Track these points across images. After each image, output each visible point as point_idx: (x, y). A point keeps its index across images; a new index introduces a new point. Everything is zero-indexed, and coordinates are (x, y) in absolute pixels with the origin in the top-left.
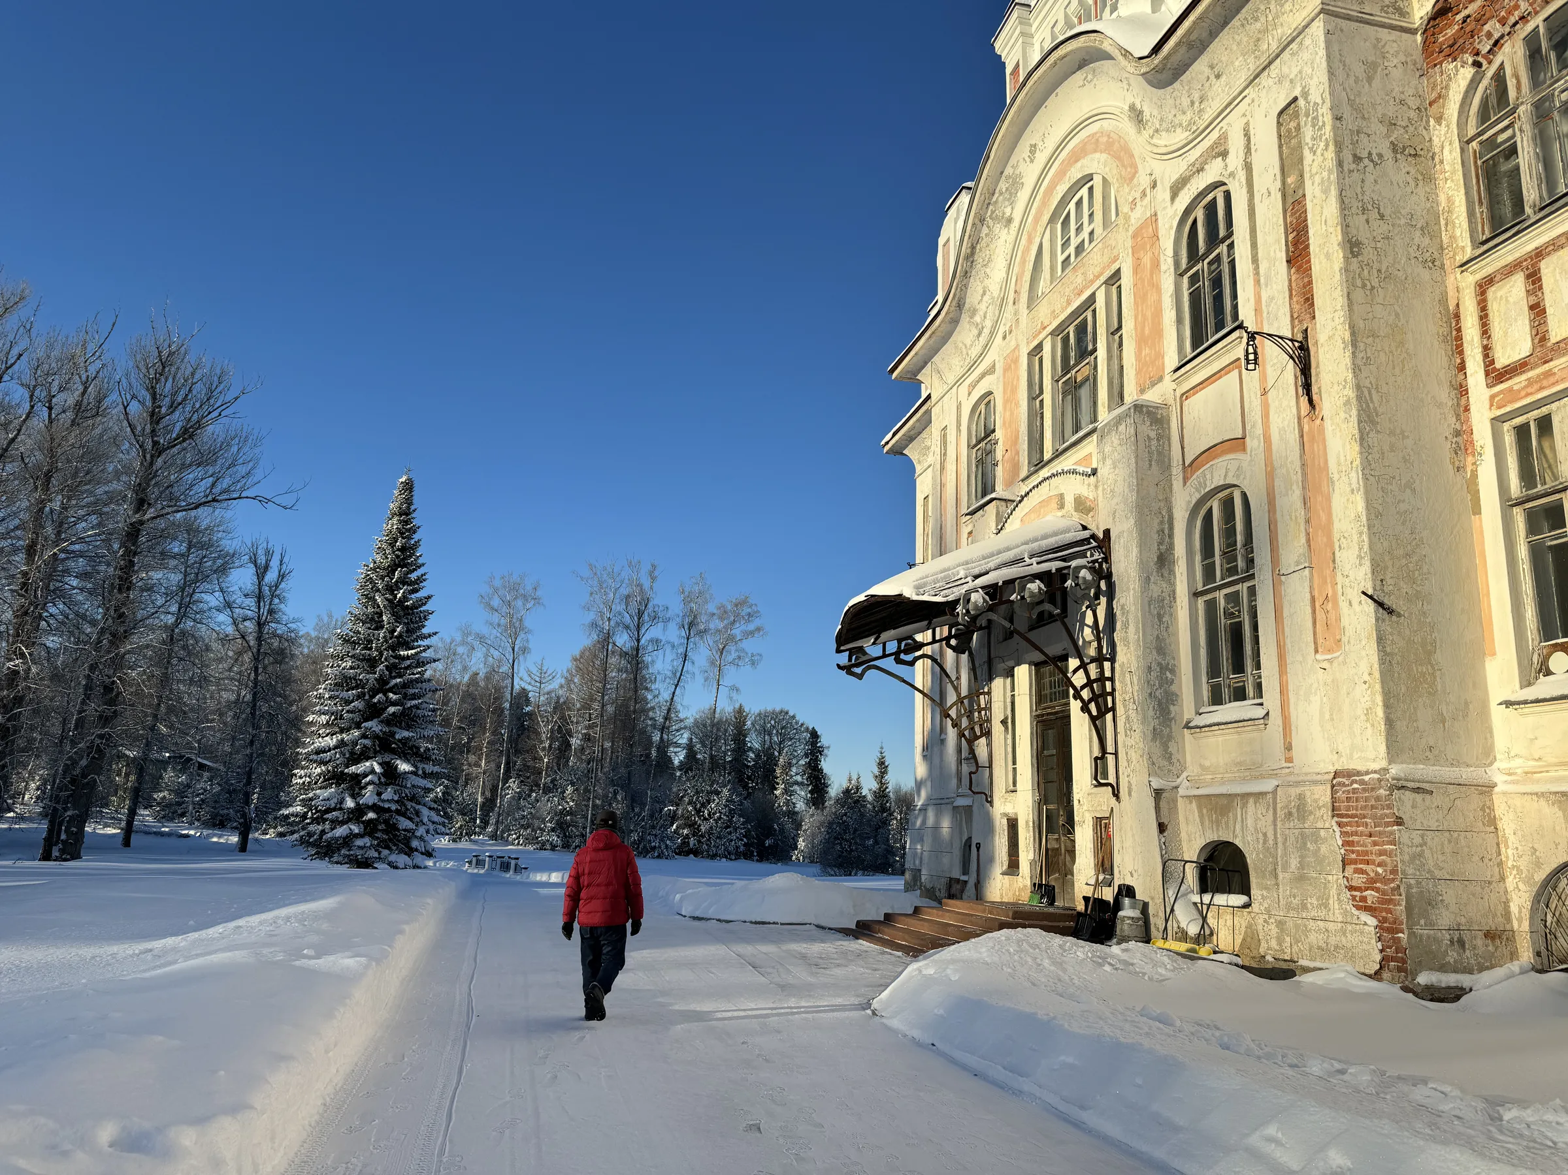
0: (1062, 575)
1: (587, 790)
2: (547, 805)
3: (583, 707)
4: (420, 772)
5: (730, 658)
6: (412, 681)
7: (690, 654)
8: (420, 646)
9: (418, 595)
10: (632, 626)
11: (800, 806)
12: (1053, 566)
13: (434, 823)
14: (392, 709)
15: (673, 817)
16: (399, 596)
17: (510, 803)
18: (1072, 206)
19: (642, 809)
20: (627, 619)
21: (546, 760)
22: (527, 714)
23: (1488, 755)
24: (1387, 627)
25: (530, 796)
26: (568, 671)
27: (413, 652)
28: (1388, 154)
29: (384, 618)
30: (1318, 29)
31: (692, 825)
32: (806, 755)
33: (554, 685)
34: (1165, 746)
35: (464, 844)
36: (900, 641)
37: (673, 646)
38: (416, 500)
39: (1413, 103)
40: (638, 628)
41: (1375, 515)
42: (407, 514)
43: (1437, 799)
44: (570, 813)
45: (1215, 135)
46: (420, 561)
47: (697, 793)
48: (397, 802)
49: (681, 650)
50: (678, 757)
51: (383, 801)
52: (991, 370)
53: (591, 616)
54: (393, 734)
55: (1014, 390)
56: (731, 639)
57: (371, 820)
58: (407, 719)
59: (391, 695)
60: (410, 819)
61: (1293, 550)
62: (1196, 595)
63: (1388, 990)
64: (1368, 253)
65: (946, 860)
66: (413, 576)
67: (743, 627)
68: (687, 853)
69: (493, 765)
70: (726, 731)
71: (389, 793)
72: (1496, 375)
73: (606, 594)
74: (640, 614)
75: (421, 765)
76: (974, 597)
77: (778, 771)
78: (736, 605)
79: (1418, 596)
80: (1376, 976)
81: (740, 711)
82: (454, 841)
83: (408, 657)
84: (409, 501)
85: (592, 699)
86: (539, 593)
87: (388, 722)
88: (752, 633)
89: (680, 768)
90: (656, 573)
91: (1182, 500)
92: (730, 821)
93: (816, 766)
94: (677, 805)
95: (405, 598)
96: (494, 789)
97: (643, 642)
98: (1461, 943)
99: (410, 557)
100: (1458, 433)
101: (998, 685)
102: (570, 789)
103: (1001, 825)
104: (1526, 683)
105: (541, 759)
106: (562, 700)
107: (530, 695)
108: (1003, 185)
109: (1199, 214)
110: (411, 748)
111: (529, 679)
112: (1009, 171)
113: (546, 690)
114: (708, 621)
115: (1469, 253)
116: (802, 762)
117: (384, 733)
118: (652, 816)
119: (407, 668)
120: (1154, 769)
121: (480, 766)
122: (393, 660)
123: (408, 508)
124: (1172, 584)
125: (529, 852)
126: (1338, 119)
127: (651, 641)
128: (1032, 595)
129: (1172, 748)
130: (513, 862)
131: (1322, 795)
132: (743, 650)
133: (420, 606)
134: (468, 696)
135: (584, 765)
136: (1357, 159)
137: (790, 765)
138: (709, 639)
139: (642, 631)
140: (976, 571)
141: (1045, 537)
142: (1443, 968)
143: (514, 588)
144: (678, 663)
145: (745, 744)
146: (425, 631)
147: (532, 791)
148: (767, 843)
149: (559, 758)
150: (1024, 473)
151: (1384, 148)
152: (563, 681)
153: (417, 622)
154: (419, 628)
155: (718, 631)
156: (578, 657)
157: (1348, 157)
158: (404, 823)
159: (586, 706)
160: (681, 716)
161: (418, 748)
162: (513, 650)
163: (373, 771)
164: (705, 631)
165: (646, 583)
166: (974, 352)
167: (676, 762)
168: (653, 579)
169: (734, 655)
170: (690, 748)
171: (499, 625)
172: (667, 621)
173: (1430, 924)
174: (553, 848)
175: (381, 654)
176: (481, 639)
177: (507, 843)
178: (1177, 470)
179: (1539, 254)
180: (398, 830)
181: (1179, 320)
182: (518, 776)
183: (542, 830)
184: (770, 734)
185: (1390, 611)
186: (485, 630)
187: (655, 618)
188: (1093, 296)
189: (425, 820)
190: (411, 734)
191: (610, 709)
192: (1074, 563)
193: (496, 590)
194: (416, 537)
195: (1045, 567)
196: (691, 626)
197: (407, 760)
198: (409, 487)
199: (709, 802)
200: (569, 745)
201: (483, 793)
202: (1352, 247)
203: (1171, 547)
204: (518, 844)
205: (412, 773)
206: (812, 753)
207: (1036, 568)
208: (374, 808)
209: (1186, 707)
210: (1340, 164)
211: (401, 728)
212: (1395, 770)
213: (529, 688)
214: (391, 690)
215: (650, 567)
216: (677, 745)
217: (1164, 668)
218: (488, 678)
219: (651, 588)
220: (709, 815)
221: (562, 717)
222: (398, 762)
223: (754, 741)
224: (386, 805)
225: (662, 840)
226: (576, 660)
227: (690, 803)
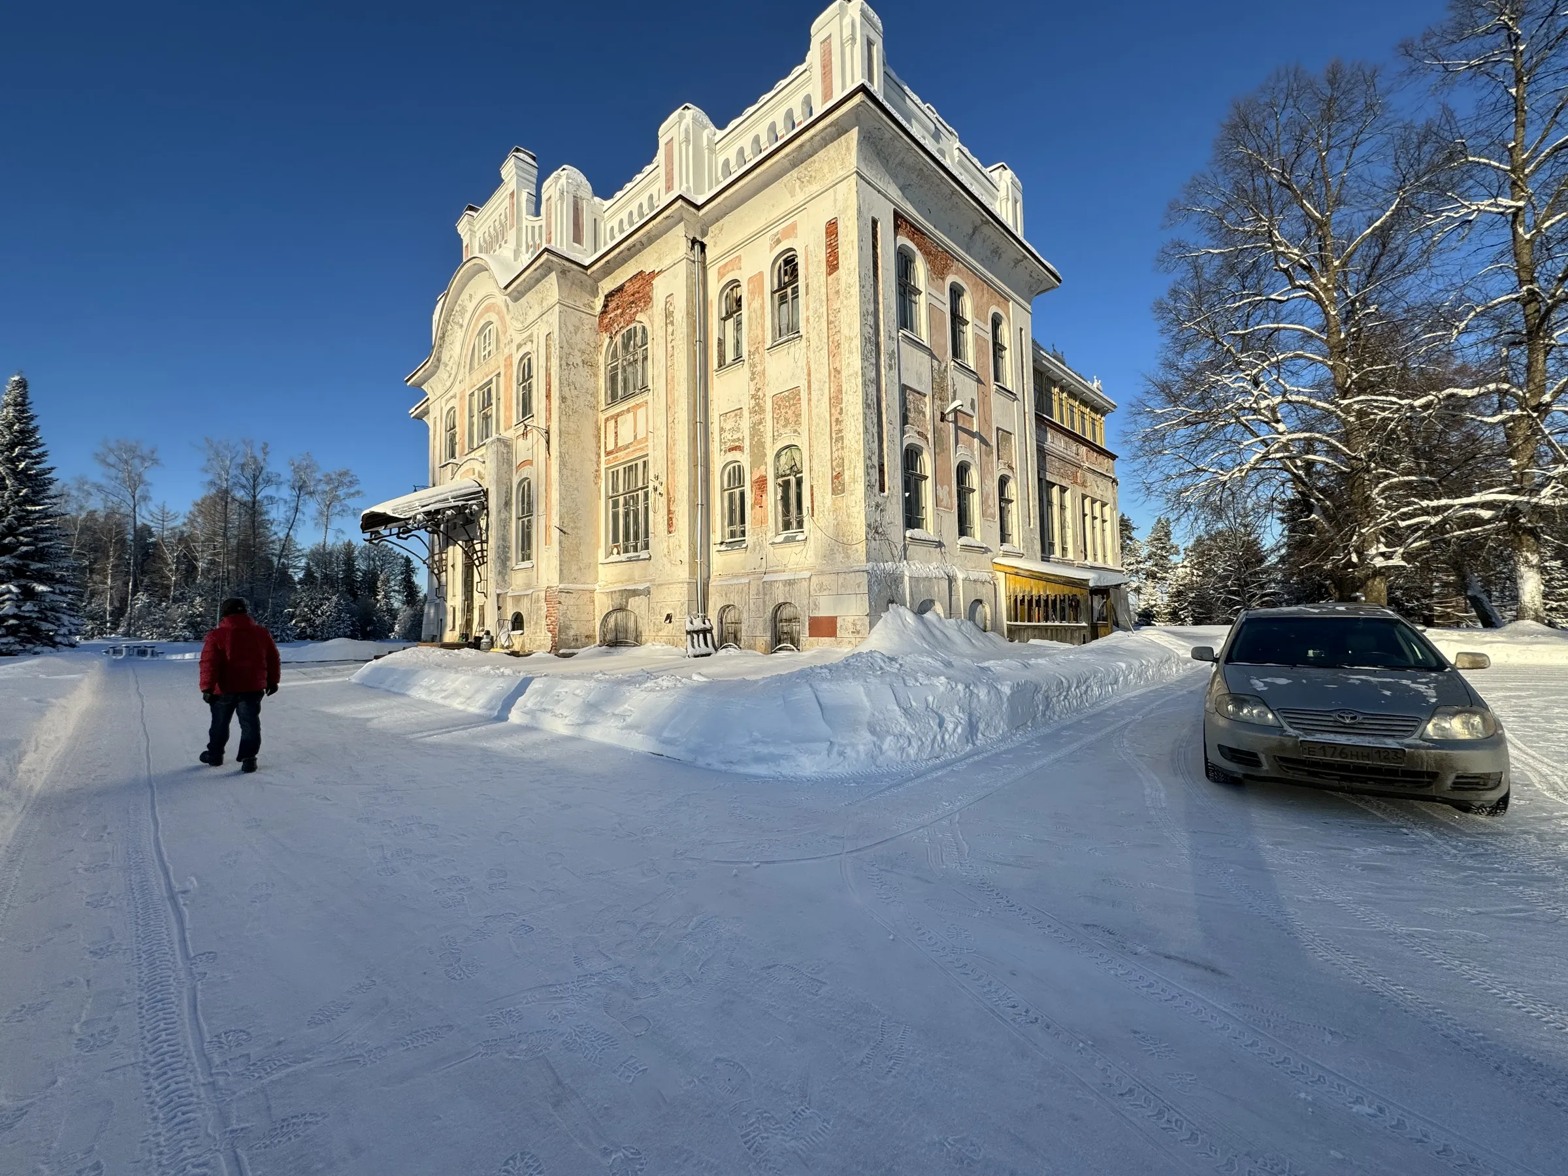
0: (464, 507)
1: (214, 600)
2: (178, 612)
3: (207, 540)
4: (57, 591)
5: (336, 511)
6: (42, 528)
7: (300, 508)
8: (46, 504)
9: (41, 466)
10: (248, 486)
11: (396, 605)
12: (460, 503)
13: (74, 625)
14: (24, 549)
15: (292, 616)
16: (21, 466)
17: (140, 610)
18: (487, 331)
19: (265, 611)
20: (244, 481)
21: (173, 579)
22: (152, 543)
23: (596, 580)
24: (563, 538)
25: (160, 605)
26: (190, 513)
27: (41, 507)
28: (581, 364)
29: (7, 482)
30: (557, 308)
31: (308, 620)
32: (402, 573)
33: (178, 523)
34: (504, 577)
35: (96, 641)
36: (399, 528)
37: (286, 502)
38: (30, 395)
39: (593, 345)
40: (254, 488)
41: (562, 499)
42: (23, 406)
43: (574, 595)
44: (200, 615)
45: (529, 332)
46: (40, 441)
47: (312, 599)
48: (37, 612)
49: (293, 505)
50: (298, 576)
51: (24, 611)
52: (454, 396)
53: (209, 477)
54: (27, 566)
55: (463, 410)
56: (336, 497)
57: (12, 625)
58: (40, 555)
59: (21, 538)
60: (53, 623)
61: (542, 507)
62: (519, 518)
63: (552, 655)
64: (569, 402)
65: (432, 628)
66: (34, 452)
67: (346, 490)
68: (305, 638)
69: (119, 583)
70: (338, 557)
71: (28, 606)
72: (608, 454)
73: (223, 461)
74: (255, 478)
75: (56, 586)
76: (418, 517)
77: (379, 584)
78: (340, 475)
79: (576, 527)
80: (550, 652)
81: (349, 544)
82: (86, 639)
83: (36, 512)
84: (24, 396)
85: (215, 534)
86: (155, 456)
87: (20, 557)
88: (353, 494)
89: (299, 583)
90: (268, 450)
91: (516, 481)
92: (340, 617)
93: (410, 580)
94: (295, 608)
95: (27, 468)
96: (123, 601)
97: (258, 497)
98: (577, 640)
99: (30, 437)
100: (597, 471)
101: (451, 548)
102: (198, 599)
103: (450, 610)
104: (607, 557)
105: (169, 578)
106: (186, 535)
107: (153, 529)
108: (457, 308)
109: (526, 361)
110: (45, 574)
111: (151, 518)
112: (459, 302)
113: (170, 526)
114: (316, 485)
115: (603, 407)
116: (399, 578)
117: (18, 565)
118: (274, 616)
119: (36, 519)
120: (498, 586)
121: (106, 583)
122: (20, 513)
123: (24, 401)
124: (511, 514)
125: (163, 643)
126: (561, 348)
127: (266, 497)
128: (448, 516)
129: (506, 577)
130: (149, 650)
131: (543, 594)
132: (346, 505)
133: (46, 474)
134: (85, 529)
135: (211, 582)
136: (568, 364)
137: (387, 580)
138: (318, 497)
139: (258, 490)
140: (425, 504)
141: (460, 489)
142: (569, 648)
143: (131, 450)
144: (291, 514)
145: (353, 566)
146: (50, 493)
147: (162, 601)
148: (368, 629)
149: (187, 578)
150: (466, 452)
151: (579, 361)
152: (186, 521)
153: (41, 486)
154: (45, 490)
155: (325, 492)
156: (200, 502)
157: (564, 363)
158: (45, 626)
159: (210, 539)
160: (299, 547)
161: (53, 575)
162: (134, 497)
163: (10, 592)
164: (314, 493)
165: (260, 457)
166: (448, 384)
167: (296, 579)
168: (266, 454)
169: (339, 508)
170: (308, 569)
171: (117, 478)
172: (279, 484)
173: (567, 635)
174: (186, 640)
175: (8, 509)
176: (100, 488)
177: (140, 638)
178: (514, 467)
179: (618, 415)
180: (42, 631)
181: (518, 404)
182: (146, 590)
183: (175, 628)
184: (373, 560)
185: (565, 533)
186: (103, 481)
187: (268, 482)
188: (491, 380)
189: (66, 623)
190: (46, 566)
191: (234, 542)
192: (470, 502)
193: (111, 450)
194: (33, 424)
195: (457, 504)
196: (301, 488)
197: (44, 583)
198: (22, 384)
199: (321, 605)
200: (195, 568)
201: (111, 604)
202: (563, 399)
203: (511, 499)
204: (152, 639)
205: (50, 592)
206: (407, 572)
207: (453, 504)
208: (14, 616)
209: (513, 563)
210: (561, 366)
211: (33, 560)
212: (561, 586)
213: (152, 524)
214: (22, 534)
215: (262, 445)
216: (295, 567)
217: (505, 547)
218: (107, 517)
219: (264, 460)
220: (322, 613)
221: (187, 547)
222: (35, 584)
223: (361, 565)
224: (27, 615)
225: (283, 631)
226: (197, 505)
227: (306, 606)
